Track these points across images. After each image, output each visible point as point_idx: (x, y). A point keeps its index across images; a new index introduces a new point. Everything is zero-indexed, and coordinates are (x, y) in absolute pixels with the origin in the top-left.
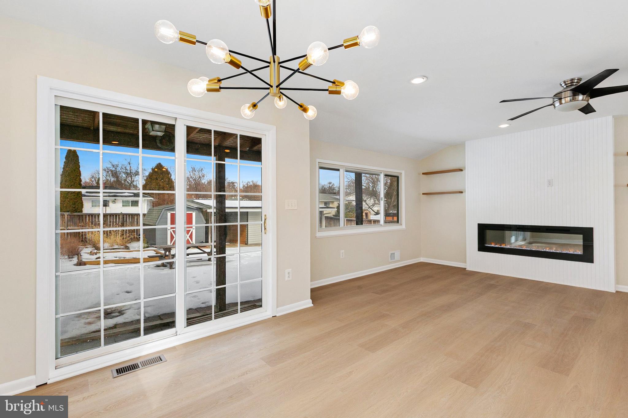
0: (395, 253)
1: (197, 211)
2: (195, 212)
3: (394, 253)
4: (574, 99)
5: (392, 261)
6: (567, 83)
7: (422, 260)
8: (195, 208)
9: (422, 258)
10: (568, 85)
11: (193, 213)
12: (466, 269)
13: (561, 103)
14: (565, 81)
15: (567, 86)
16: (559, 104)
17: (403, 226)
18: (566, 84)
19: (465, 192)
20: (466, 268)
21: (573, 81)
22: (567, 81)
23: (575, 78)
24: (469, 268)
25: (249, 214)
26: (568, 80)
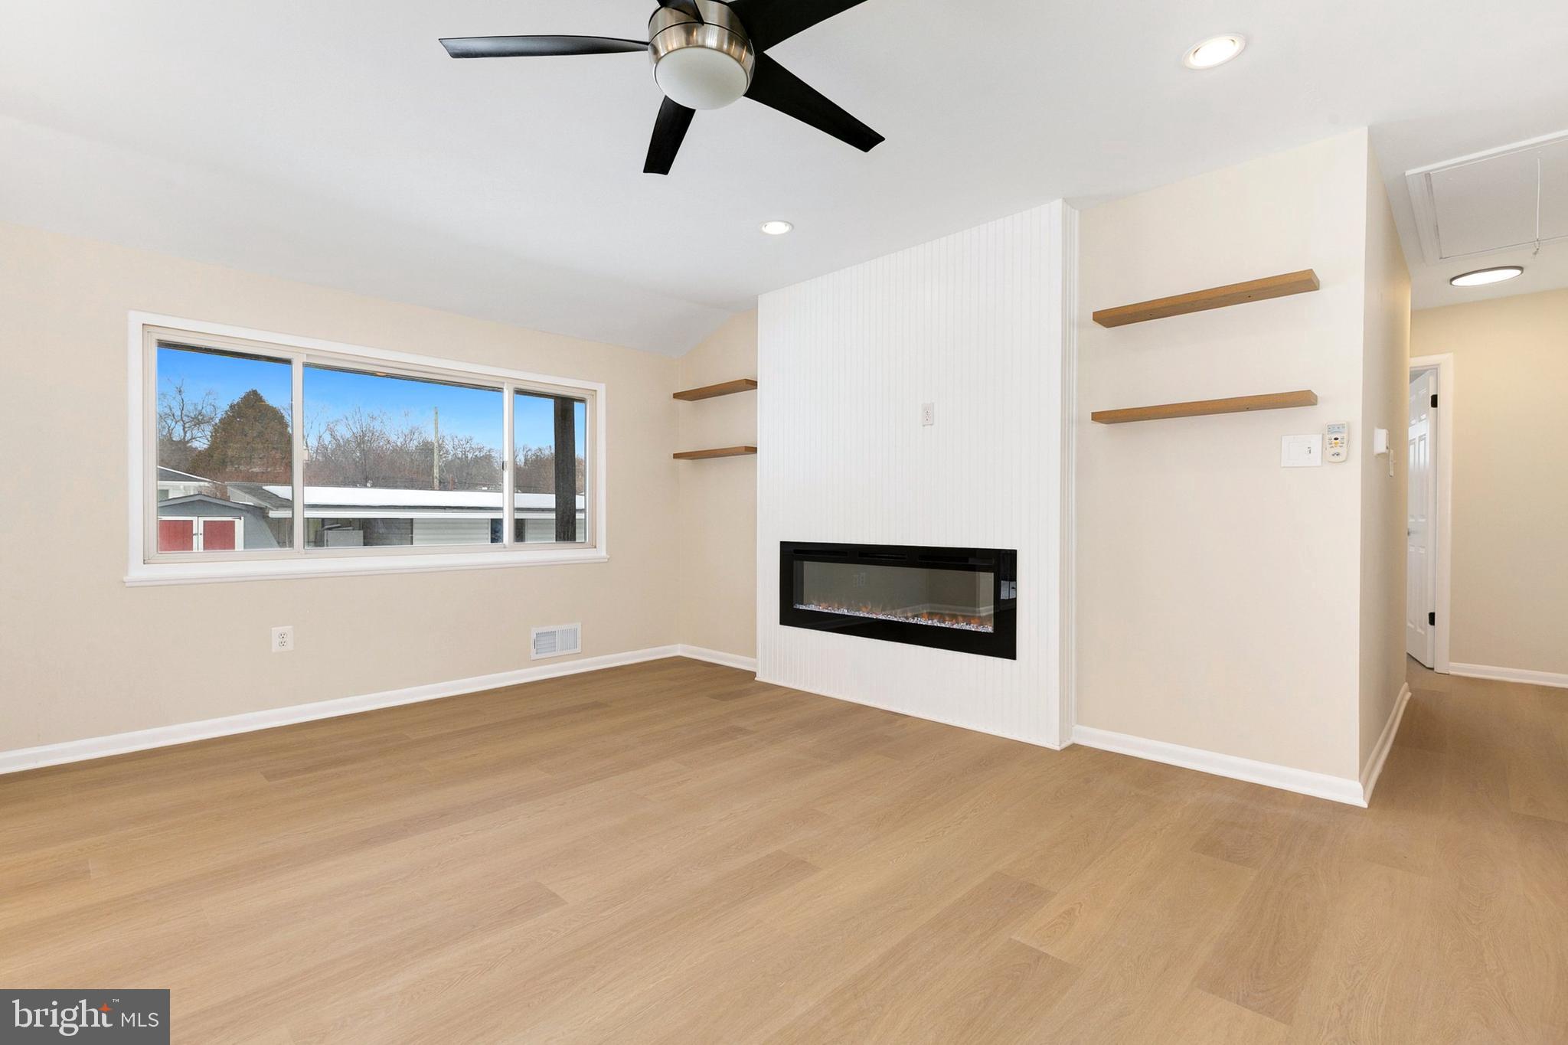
0: (559, 634)
1: (249, 515)
2: (242, 518)
3: (555, 632)
5: (539, 656)
7: (679, 650)
8: (244, 508)
9: (679, 646)
11: (237, 521)
12: (756, 678)
17: (601, 552)
20: (755, 674)
25: (415, 526)
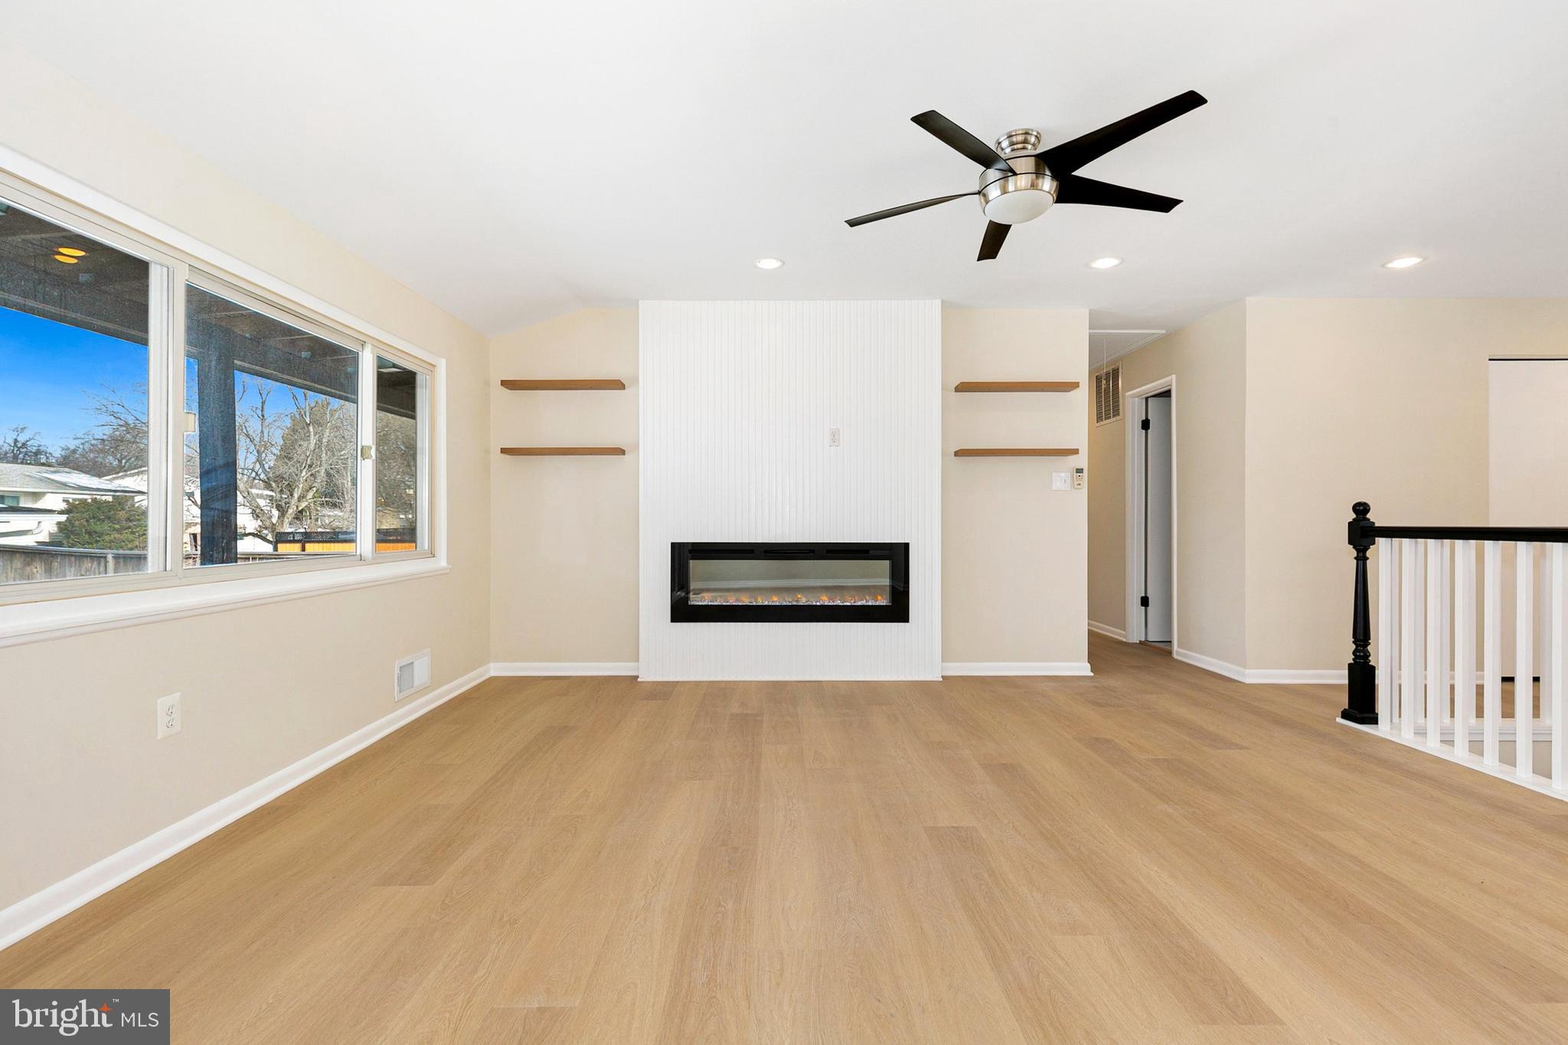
0: (416, 664)
3: (413, 663)
4: (1033, 186)
5: (405, 693)
6: (1014, 139)
7: (497, 669)
9: (492, 665)
10: (1015, 147)
12: (639, 680)
13: (1004, 192)
14: (1011, 132)
15: (1013, 150)
16: (999, 192)
17: (442, 562)
18: (1012, 144)
19: (636, 447)
20: (638, 677)
21: (1029, 137)
22: (1016, 135)
23: (1032, 130)
24: (648, 674)
26: (1019, 130)
